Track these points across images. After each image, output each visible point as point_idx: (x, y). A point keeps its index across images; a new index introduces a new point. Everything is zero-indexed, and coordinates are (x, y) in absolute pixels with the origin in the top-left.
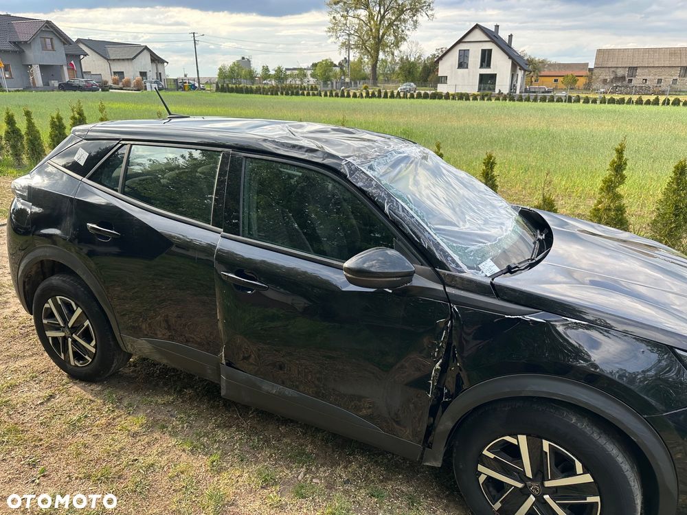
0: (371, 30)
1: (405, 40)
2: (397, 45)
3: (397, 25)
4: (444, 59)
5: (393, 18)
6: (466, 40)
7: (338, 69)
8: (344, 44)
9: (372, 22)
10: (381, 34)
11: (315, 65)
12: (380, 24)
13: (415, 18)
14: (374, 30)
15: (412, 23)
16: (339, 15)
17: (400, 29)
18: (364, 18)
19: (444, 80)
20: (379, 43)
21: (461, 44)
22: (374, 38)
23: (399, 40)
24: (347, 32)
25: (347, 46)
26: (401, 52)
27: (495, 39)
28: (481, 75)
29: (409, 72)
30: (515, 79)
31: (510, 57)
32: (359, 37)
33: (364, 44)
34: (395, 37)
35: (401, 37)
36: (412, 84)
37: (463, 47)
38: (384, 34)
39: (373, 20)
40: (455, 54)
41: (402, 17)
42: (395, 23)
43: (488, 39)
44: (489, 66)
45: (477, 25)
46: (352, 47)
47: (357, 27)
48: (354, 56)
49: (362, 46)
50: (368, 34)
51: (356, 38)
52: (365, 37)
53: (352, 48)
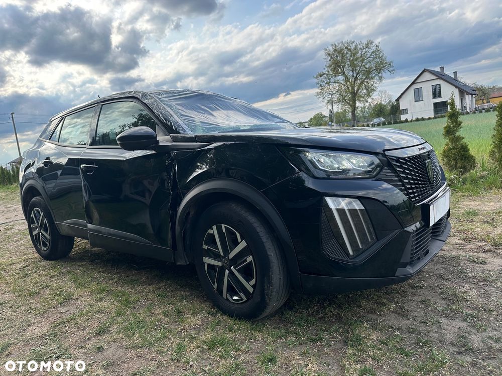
0: (348, 88)
1: (375, 90)
2: (369, 95)
3: (367, 82)
4: (403, 97)
5: (364, 78)
6: (417, 81)
7: (327, 119)
8: (329, 101)
9: (348, 83)
10: (356, 90)
11: (311, 119)
12: (354, 83)
13: (380, 75)
14: (350, 88)
15: (378, 78)
16: (324, 83)
17: (369, 84)
18: (342, 82)
19: (405, 111)
20: (355, 96)
22: (351, 93)
23: (370, 91)
24: (331, 93)
25: (331, 102)
26: (373, 99)
27: (441, 76)
28: (436, 105)
29: (381, 111)
30: (464, 102)
31: (456, 87)
32: (340, 94)
33: (344, 98)
34: (367, 90)
35: (372, 89)
36: (381, 118)
37: (416, 86)
38: (358, 89)
39: (349, 82)
40: (411, 91)
41: (370, 76)
42: (366, 81)
43: (436, 78)
44: (440, 96)
45: (425, 69)
46: (336, 102)
47: (337, 89)
48: (337, 108)
49: (342, 100)
50: (346, 92)
51: (338, 96)
52: (344, 94)
53: (335, 103)
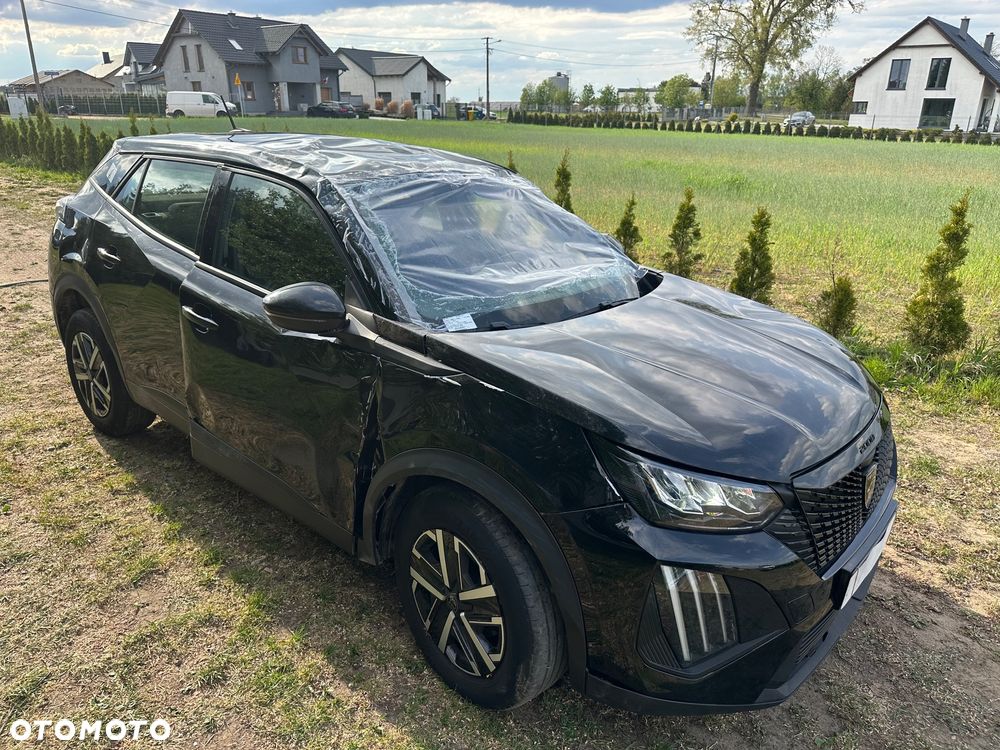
0: (756, 29)
1: (809, 44)
2: (795, 53)
3: (799, 22)
4: (866, 74)
5: (794, 11)
6: (905, 44)
7: (697, 91)
8: (709, 53)
9: (759, 18)
10: (770, 36)
11: (664, 84)
12: (771, 20)
13: (830, 10)
14: (760, 31)
15: (824, 17)
16: (707, 8)
17: (803, 29)
18: (745, 12)
19: (861, 108)
20: (766, 49)
21: (897, 50)
22: (759, 42)
23: (800, 44)
24: (717, 34)
25: (713, 55)
26: (801, 63)
27: (959, 42)
28: (927, 101)
29: (811, 95)
30: (988, 109)
31: (982, 72)
32: (735, 41)
33: (741, 51)
34: (795, 41)
35: (804, 41)
36: (809, 113)
37: (899, 55)
38: (776, 36)
39: (760, 13)
40: (886, 66)
41: (808, 9)
42: (797, 18)
43: (946, 42)
44: (943, 86)
45: (929, 18)
46: (723, 56)
47: (732, 26)
48: (724, 70)
49: (738, 55)
50: (749, 37)
51: (730, 42)
52: (744, 41)
53: (721, 59)
